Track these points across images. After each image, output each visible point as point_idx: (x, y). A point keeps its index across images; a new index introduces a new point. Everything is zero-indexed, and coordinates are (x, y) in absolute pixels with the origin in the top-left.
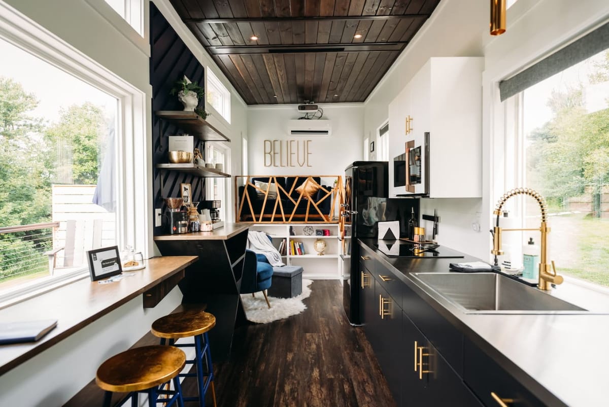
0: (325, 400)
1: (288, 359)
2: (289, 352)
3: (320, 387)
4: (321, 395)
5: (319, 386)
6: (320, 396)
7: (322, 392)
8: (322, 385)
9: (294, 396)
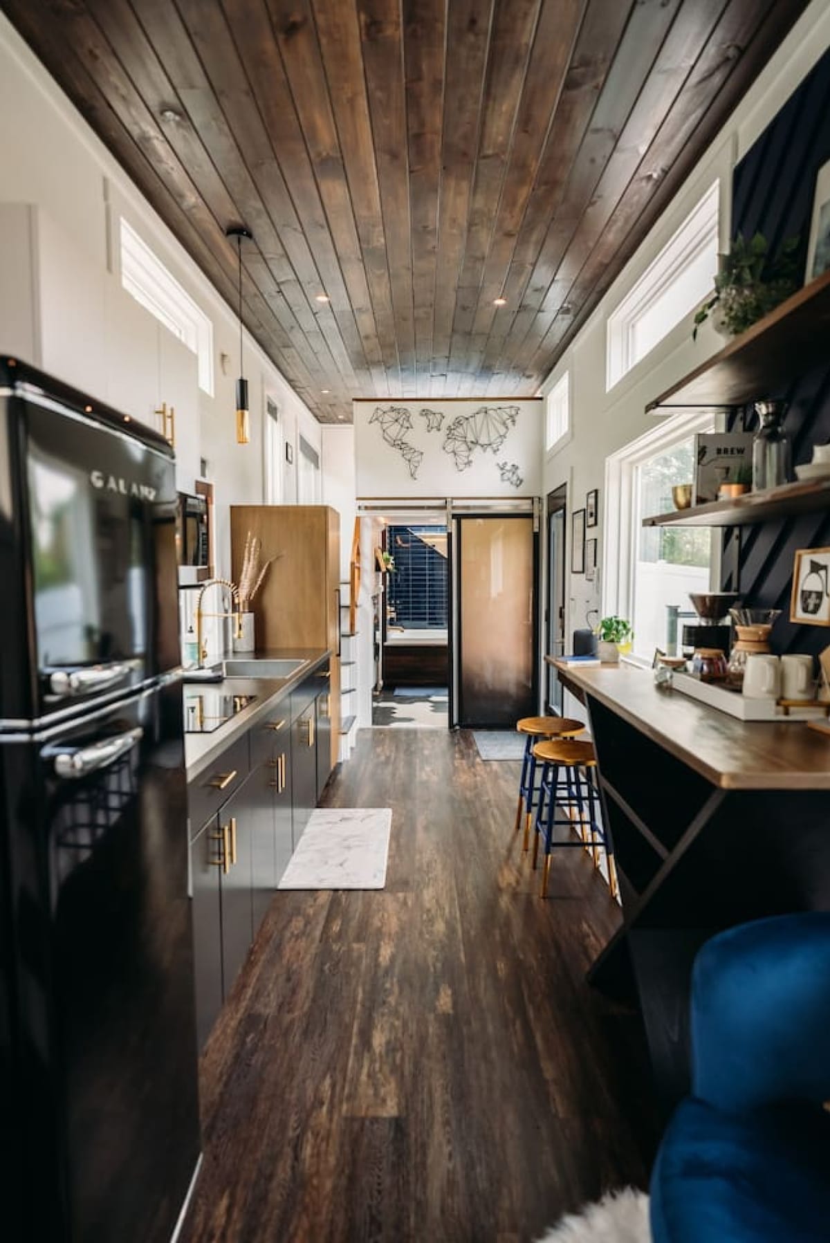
0: (379, 910)
1: (449, 992)
2: (449, 1015)
3: (382, 927)
4: (383, 916)
5: (384, 929)
6: (386, 916)
7: (380, 921)
8: (379, 930)
9: (428, 915)
